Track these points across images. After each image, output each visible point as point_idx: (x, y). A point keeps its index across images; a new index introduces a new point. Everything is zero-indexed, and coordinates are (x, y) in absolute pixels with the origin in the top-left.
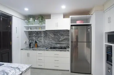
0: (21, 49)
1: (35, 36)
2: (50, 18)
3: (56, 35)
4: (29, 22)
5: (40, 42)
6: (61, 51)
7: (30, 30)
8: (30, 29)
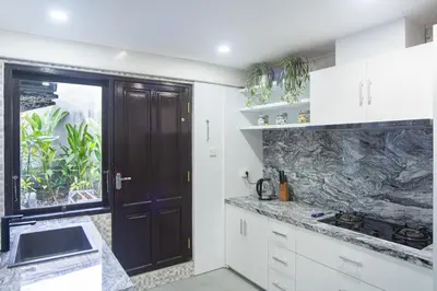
0: (227, 201)
1: (283, 149)
2: (333, 64)
3: (374, 147)
4: (253, 93)
5: (303, 177)
6: (375, 248)
7: (261, 126)
8: (261, 121)
